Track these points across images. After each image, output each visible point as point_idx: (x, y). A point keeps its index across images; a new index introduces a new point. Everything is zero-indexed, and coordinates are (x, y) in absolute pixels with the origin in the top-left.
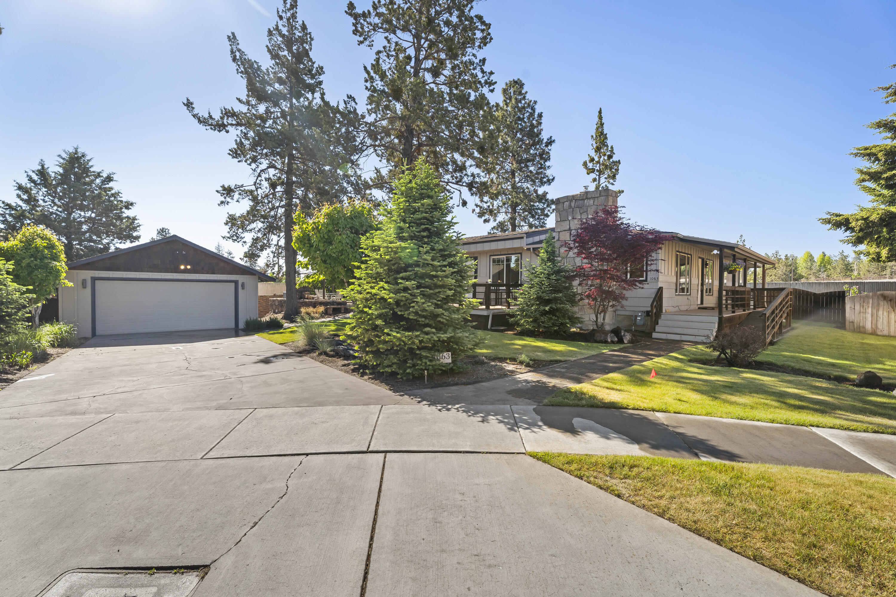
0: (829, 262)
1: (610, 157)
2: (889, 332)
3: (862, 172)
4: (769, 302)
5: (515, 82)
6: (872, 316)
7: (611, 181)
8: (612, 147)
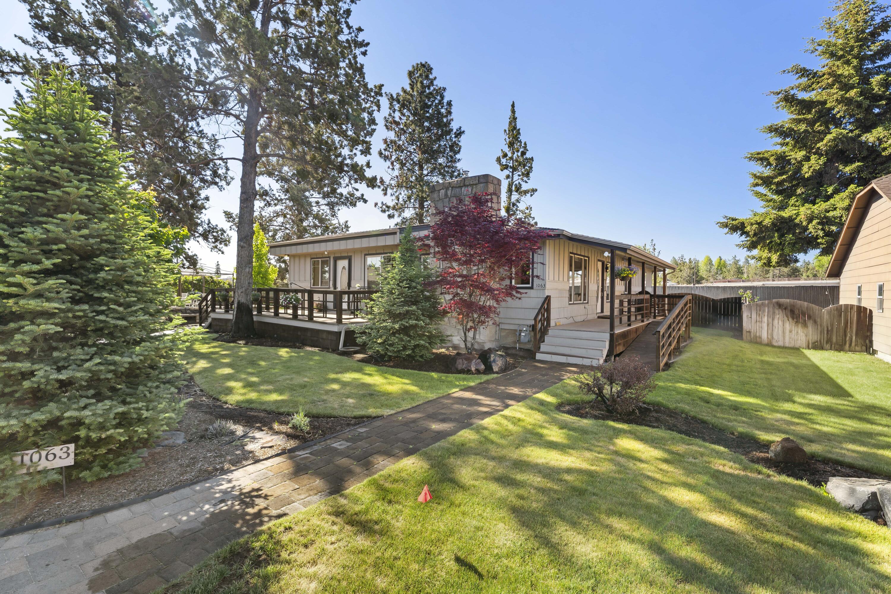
0: (725, 266)
1: (523, 153)
2: (784, 343)
3: (755, 176)
4: (670, 310)
5: (423, 65)
6: (768, 325)
7: (525, 179)
8: (525, 144)
